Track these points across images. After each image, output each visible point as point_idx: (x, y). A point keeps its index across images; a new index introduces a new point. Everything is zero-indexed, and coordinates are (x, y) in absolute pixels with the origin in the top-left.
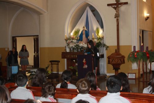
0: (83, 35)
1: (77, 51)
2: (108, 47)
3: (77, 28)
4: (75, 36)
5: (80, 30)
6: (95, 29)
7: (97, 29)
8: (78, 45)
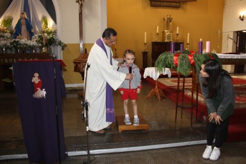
0: (21, 26)
1: (14, 53)
2: (65, 45)
3: (7, 15)
4: (5, 28)
5: (12, 19)
6: (40, 18)
7: (44, 19)
8: (18, 41)
